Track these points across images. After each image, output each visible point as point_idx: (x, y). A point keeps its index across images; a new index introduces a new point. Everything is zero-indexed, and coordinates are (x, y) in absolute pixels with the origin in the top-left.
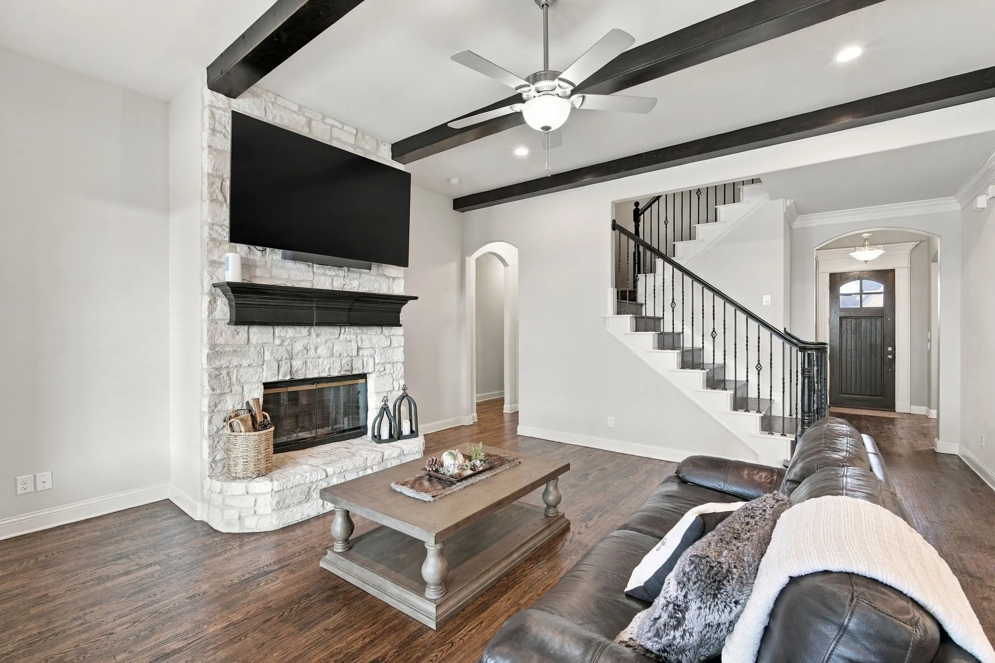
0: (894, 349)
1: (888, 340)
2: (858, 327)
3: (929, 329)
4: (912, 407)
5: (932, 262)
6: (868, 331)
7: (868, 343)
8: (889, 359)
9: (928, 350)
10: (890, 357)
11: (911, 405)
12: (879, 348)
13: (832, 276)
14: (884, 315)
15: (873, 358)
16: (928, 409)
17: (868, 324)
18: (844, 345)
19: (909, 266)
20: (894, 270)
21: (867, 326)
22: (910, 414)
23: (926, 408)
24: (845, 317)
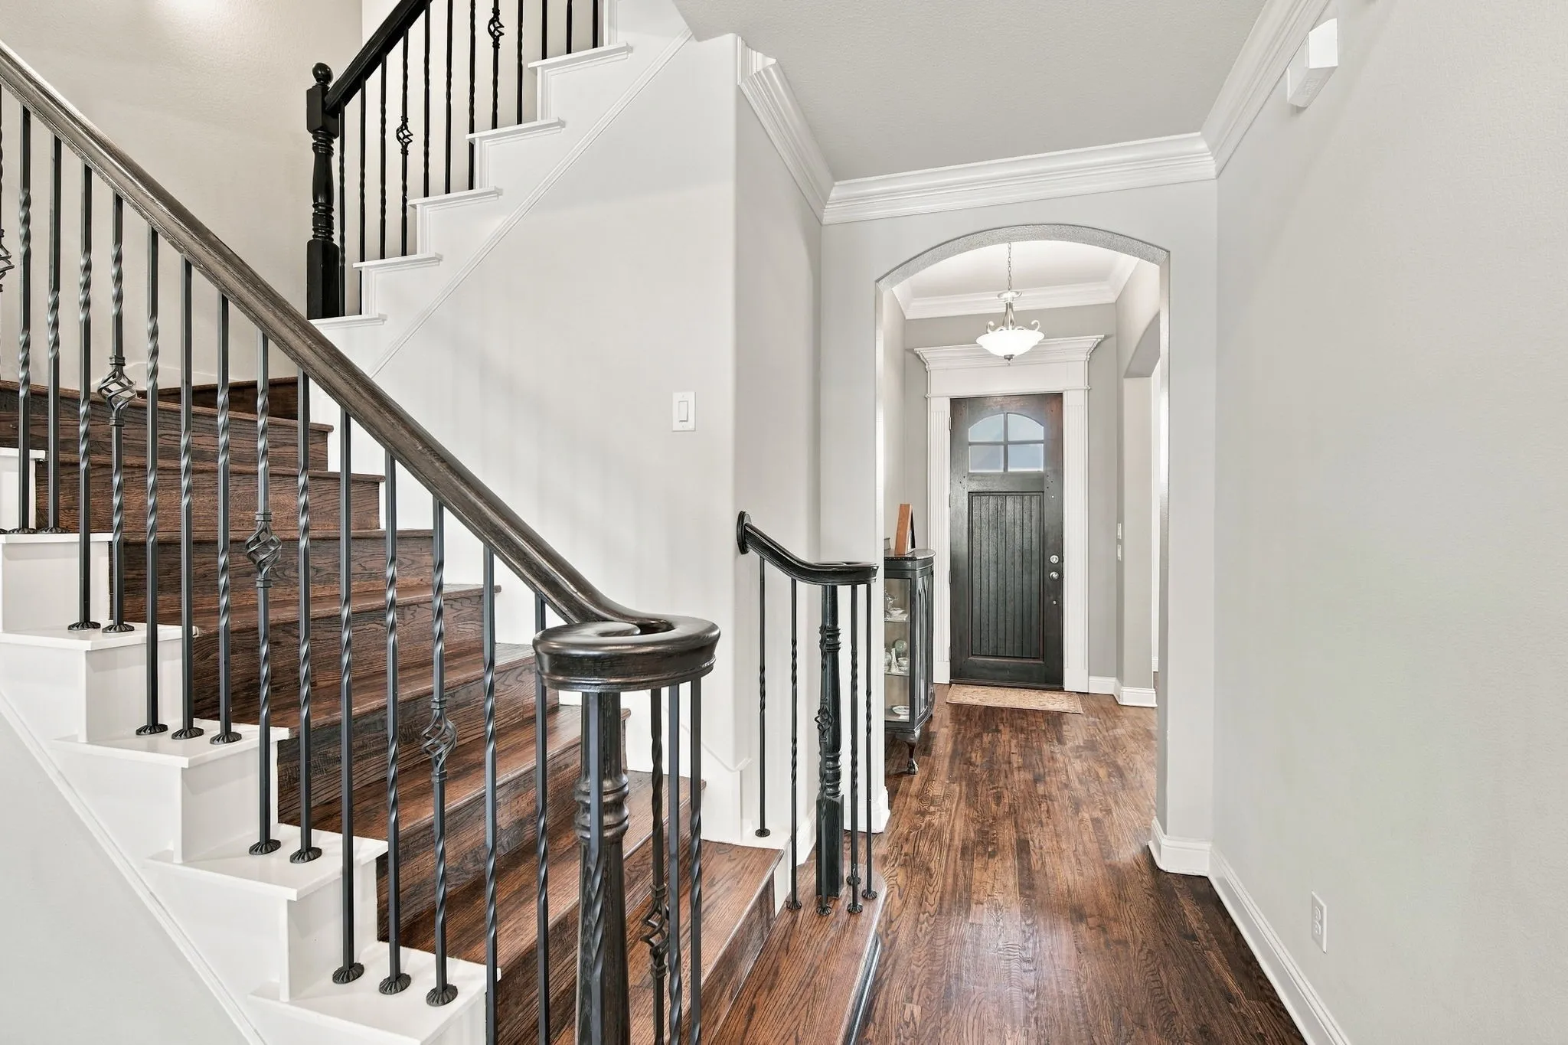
0: (1061, 560)
1: (1050, 541)
2: (999, 512)
3: (1120, 519)
4: (1091, 678)
5: (1125, 377)
6: (1018, 522)
7: (1017, 547)
8: (1052, 579)
9: (1118, 561)
10: (1054, 575)
11: (1089, 675)
12: (1036, 557)
13: (956, 403)
14: (1046, 489)
15: (1026, 577)
16: (1118, 685)
17: (1018, 507)
18: (976, 555)
19: (1086, 386)
20: (1060, 395)
21: (1017, 511)
22: (1088, 693)
23: (1114, 680)
24: (978, 493)
